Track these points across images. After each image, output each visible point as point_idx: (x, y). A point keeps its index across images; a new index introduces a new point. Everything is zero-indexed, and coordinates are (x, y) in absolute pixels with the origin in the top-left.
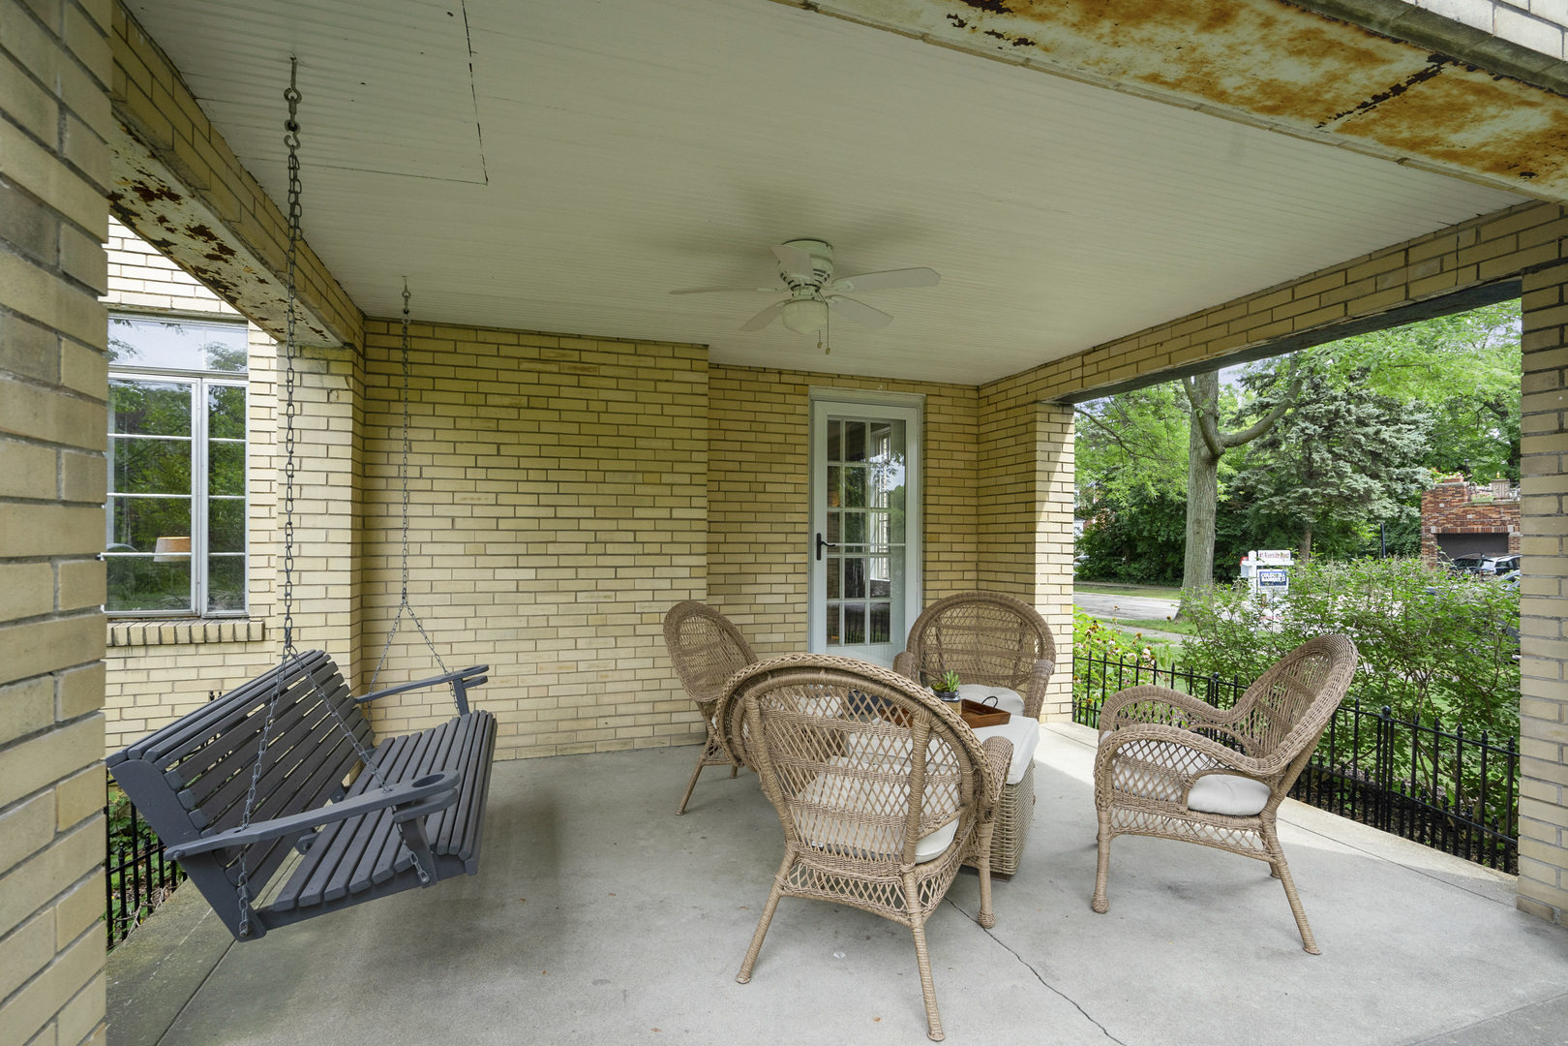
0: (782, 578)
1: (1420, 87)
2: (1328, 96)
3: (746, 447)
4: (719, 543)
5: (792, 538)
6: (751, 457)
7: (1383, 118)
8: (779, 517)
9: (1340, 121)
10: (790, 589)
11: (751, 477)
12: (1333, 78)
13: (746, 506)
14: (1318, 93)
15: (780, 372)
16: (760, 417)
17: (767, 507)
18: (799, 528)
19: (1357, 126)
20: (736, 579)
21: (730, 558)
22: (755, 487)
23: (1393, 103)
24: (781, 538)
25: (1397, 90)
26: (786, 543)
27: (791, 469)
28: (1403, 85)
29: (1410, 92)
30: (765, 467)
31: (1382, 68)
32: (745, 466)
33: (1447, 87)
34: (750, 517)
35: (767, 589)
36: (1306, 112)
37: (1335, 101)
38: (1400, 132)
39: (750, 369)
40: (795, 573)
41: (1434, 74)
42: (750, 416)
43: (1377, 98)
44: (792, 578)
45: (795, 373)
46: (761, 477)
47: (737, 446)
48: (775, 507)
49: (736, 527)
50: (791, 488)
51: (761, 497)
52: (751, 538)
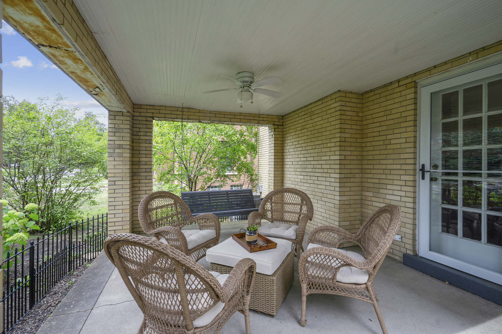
0: (399, 188)
1: (45, 44)
2: (66, 55)
3: (382, 124)
4: (371, 169)
5: (404, 167)
6: (384, 128)
7: (58, 43)
8: (397, 156)
9: (68, 49)
10: (403, 194)
11: (384, 138)
12: (63, 57)
13: (382, 152)
14: (68, 56)
15: (399, 81)
16: (389, 108)
17: (391, 152)
18: (408, 161)
19: (65, 46)
20: (378, 186)
21: (375, 176)
22: (386, 142)
23: (53, 45)
24: (399, 167)
25: (50, 47)
26: (401, 169)
27: (404, 130)
28: (48, 47)
29: (48, 44)
30: (391, 132)
31: (51, 52)
32: (382, 133)
33: (38, 40)
34: (384, 157)
35: (391, 192)
36: (73, 55)
37: (66, 53)
38: (55, 37)
39: (385, 86)
40: (406, 186)
41: (40, 44)
42: (384, 109)
43: (56, 48)
44: (404, 188)
45: (407, 77)
46: (389, 137)
47: (378, 124)
48: (396, 151)
49: (377, 162)
50: (404, 140)
51: (388, 147)
52: (384, 167)
